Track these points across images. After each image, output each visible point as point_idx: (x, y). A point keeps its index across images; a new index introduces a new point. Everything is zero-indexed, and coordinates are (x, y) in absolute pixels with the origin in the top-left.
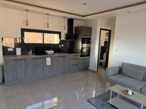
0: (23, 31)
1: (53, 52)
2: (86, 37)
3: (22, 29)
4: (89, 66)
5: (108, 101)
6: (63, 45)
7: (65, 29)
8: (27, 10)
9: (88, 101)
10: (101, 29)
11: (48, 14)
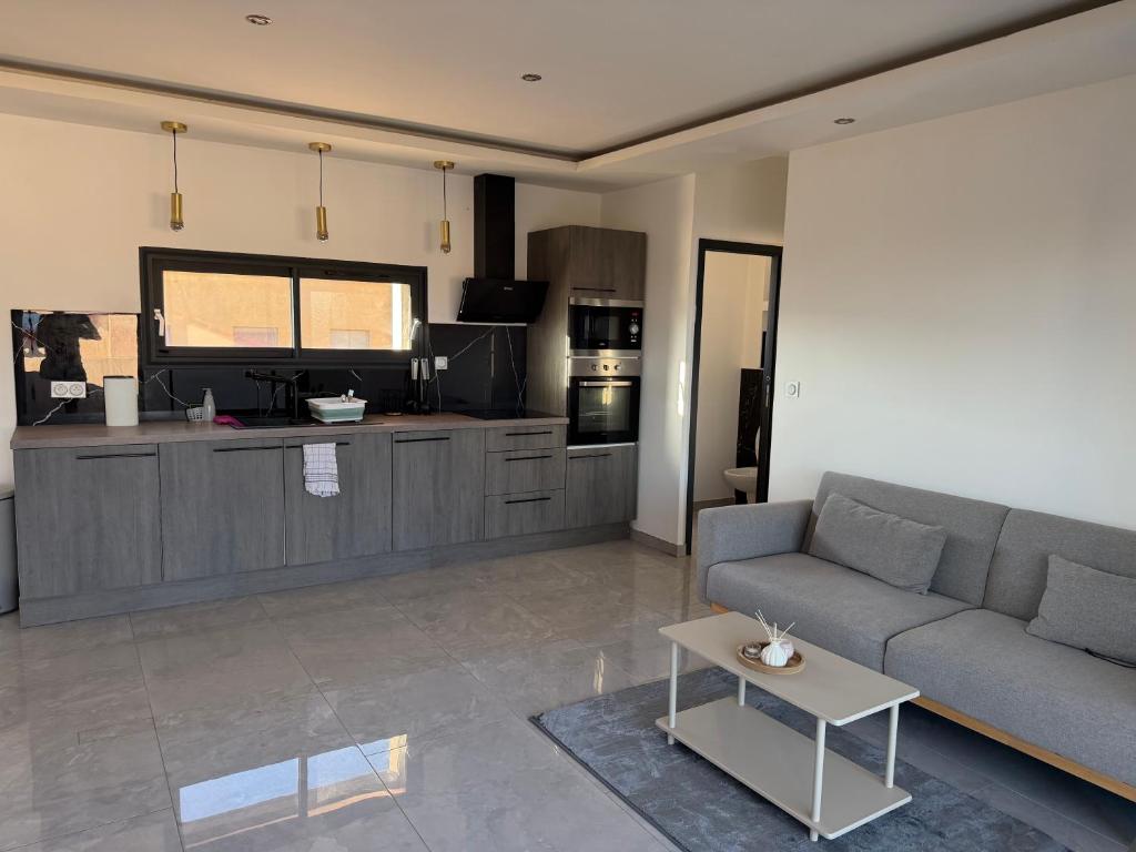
0: (155, 263)
1: (361, 404)
2: (613, 303)
3: (145, 252)
4: (633, 512)
5: (660, 722)
6: (441, 363)
7: (446, 247)
8: (174, 129)
9: (535, 720)
10: (706, 245)
11: (320, 150)
